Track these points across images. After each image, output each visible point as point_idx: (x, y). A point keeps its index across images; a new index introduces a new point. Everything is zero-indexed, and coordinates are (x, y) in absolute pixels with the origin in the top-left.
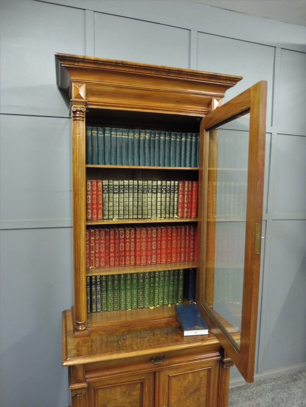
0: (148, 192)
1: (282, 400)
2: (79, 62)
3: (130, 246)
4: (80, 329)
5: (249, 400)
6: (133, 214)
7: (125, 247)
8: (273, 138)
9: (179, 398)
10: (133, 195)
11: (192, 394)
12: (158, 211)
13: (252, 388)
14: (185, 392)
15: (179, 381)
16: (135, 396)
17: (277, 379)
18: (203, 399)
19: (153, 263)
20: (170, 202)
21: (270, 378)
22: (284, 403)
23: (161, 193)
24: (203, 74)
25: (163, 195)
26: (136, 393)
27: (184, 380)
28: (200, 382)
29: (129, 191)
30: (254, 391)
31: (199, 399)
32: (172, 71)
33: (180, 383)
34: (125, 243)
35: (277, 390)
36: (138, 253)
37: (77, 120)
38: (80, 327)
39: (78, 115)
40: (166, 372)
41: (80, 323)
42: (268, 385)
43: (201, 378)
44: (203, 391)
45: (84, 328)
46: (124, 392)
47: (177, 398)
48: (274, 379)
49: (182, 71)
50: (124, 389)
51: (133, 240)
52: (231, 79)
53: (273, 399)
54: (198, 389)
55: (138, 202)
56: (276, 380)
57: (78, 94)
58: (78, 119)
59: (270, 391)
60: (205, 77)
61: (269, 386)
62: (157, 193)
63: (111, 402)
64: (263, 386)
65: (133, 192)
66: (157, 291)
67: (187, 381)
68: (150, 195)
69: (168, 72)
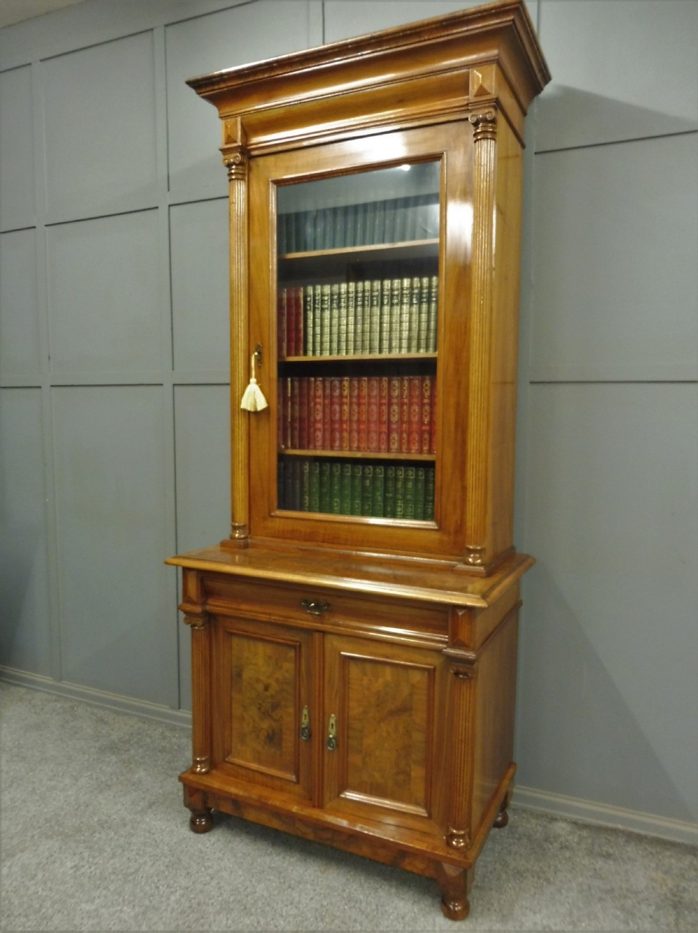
4: (236, 536)
6: (355, 348)
9: (366, 712)
10: (355, 311)
11: (392, 713)
12: (403, 341)
14: (378, 706)
15: (365, 674)
18: (419, 737)
23: (411, 304)
25: (415, 309)
26: (288, 666)
27: (376, 676)
28: (411, 695)
29: (348, 304)
31: (408, 733)
33: (367, 679)
34: (341, 405)
36: (364, 427)
37: (234, 180)
38: (237, 532)
40: (336, 642)
41: (237, 525)
43: (413, 686)
44: (419, 717)
45: (243, 536)
46: (269, 657)
47: (362, 709)
50: (269, 649)
51: (355, 400)
54: (405, 709)
55: (363, 324)
58: (234, 177)
62: (401, 304)
63: (250, 667)
65: (356, 306)
67: (381, 680)
68: (386, 309)
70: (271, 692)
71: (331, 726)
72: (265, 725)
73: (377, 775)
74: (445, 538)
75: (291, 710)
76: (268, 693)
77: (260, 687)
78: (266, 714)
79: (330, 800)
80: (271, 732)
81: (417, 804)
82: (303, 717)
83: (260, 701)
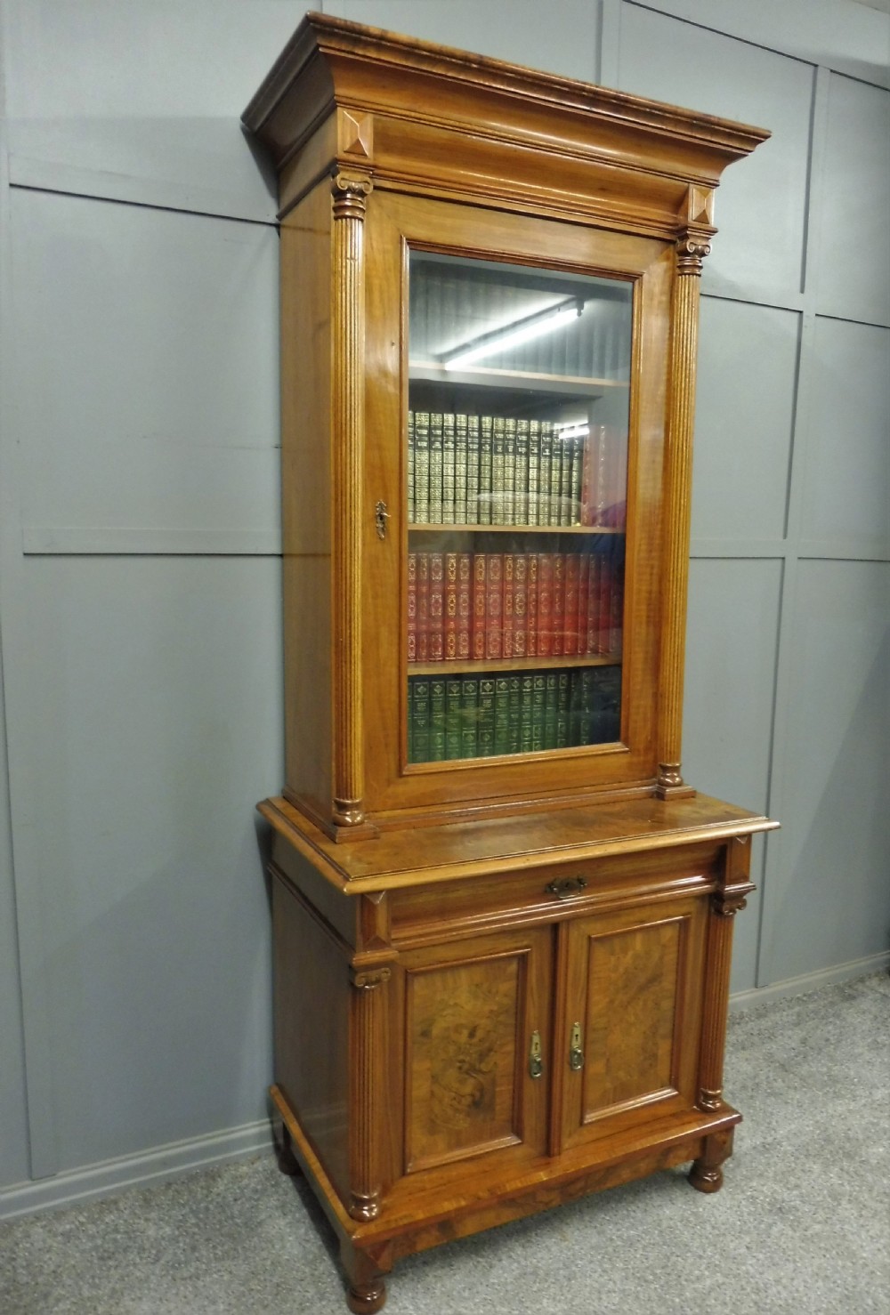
0: (505, 452)
1: (827, 1040)
2: (367, 45)
3: (458, 604)
4: (348, 819)
5: (743, 1048)
6: (466, 513)
7: (445, 605)
8: (806, 327)
9: (612, 1002)
10: (467, 457)
11: (642, 989)
12: (531, 505)
13: (747, 1022)
14: (626, 986)
15: (612, 953)
16: (506, 995)
17: (805, 998)
18: (667, 1005)
19: (517, 653)
20: (561, 482)
21: (789, 998)
22: (832, 1047)
23: (539, 455)
24: (675, 113)
25: (545, 462)
26: (508, 987)
27: (625, 951)
28: (661, 958)
29: (456, 445)
30: (752, 1029)
31: (657, 1004)
32: (602, 98)
33: (613, 959)
34: (445, 595)
35: (810, 1023)
36: (479, 624)
37: (346, 217)
38: (348, 813)
39: (348, 203)
40: (583, 926)
41: (349, 802)
42: (785, 1013)
43: (664, 946)
44: (668, 983)
45: (359, 818)
46: (477, 985)
47: (607, 1000)
48: (798, 998)
49: (627, 101)
50: (478, 974)
51: (465, 587)
52: (743, 134)
53: (804, 1042)
54: (655, 979)
55: (479, 478)
56: (803, 1001)
57: (354, 140)
58: (348, 213)
59: (792, 1027)
60: (680, 121)
61: (787, 1015)
62: (527, 455)
63: (445, 1013)
64: (773, 1018)
65: (468, 450)
66: (527, 733)
67: (630, 953)
68: (510, 458)
69: (592, 98)
70: (480, 1034)
71: (575, 1038)
72: (469, 1088)
73: (621, 1074)
74: (635, 759)
75: (510, 1048)
76: (475, 1040)
77: (463, 1037)
78: (472, 1070)
79: (570, 1135)
80: (478, 1094)
81: (663, 1087)
82: (534, 1047)
83: (461, 1057)
